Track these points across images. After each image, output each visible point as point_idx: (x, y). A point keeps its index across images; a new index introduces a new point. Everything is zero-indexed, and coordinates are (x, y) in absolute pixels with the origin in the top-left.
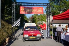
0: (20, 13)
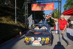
0: (32, 10)
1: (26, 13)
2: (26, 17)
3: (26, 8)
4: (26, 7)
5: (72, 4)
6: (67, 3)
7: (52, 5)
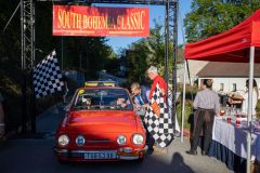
0: (55, 32)
1: (28, 43)
2: (28, 62)
3: (28, 22)
4: (28, 18)
5: (215, 15)
6: (197, 7)
7: (140, 15)
